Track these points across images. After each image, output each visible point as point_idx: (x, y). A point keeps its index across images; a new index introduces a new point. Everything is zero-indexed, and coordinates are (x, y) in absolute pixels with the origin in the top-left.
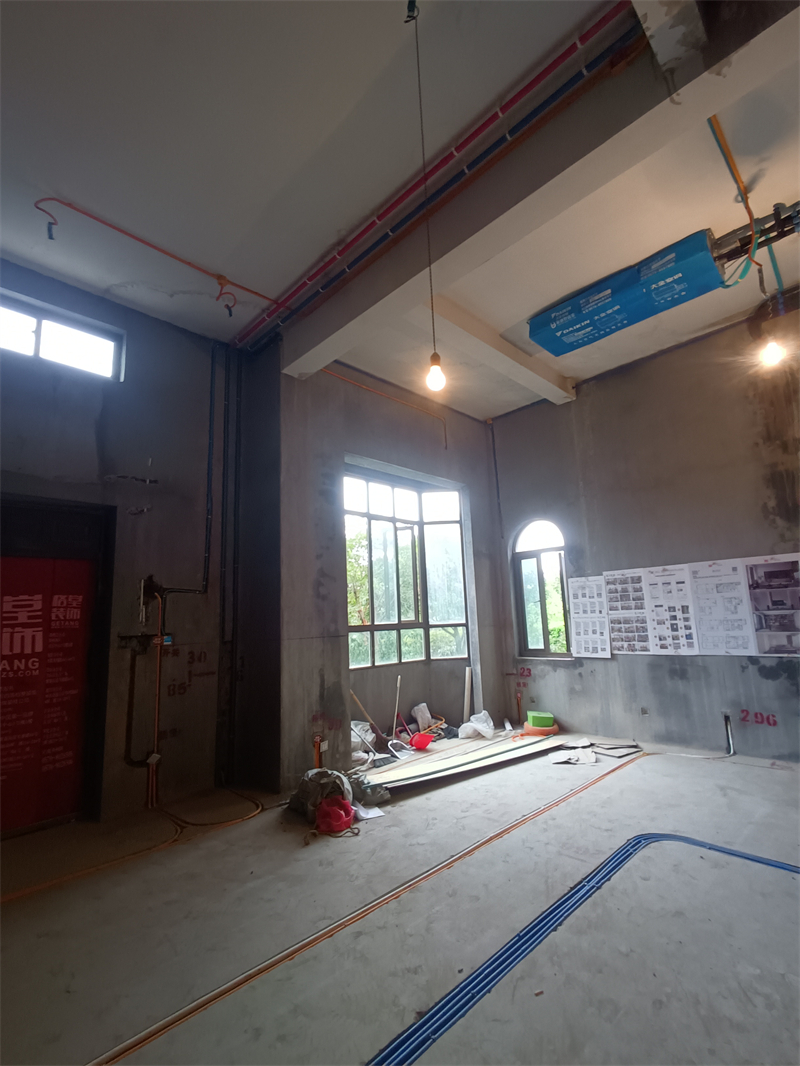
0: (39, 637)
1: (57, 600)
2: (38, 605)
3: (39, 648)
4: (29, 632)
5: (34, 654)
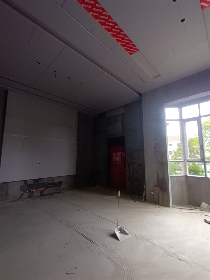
0: (121, 159)
1: (122, 153)
2: (120, 154)
3: (121, 161)
4: (120, 158)
5: (120, 162)
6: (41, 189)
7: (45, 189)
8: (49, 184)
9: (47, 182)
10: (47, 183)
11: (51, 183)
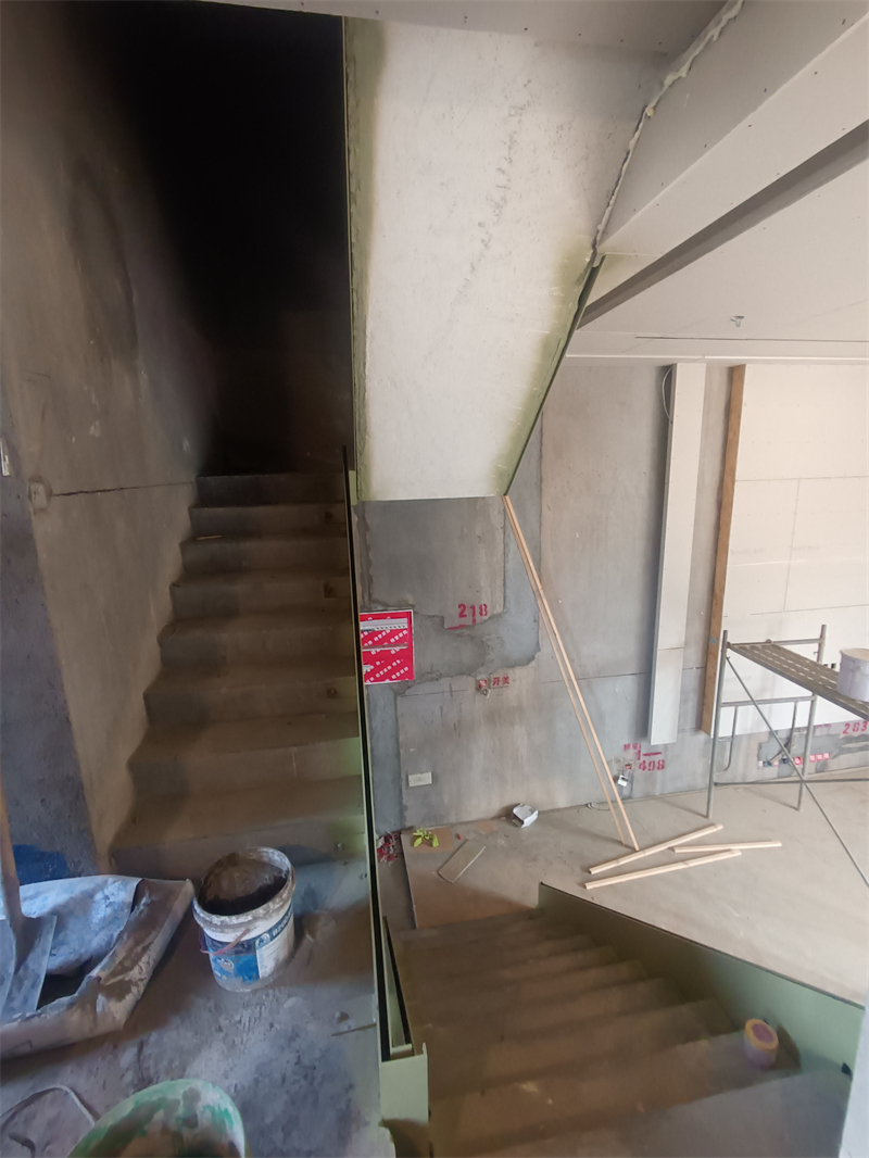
6: (820, 757)
7: (833, 757)
8: (849, 740)
10: (842, 736)
11: (856, 734)
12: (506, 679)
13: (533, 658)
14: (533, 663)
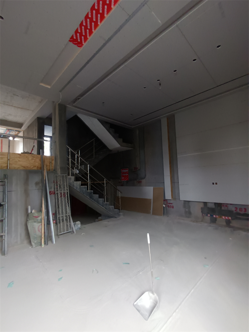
6: (227, 218)
7: (232, 219)
8: (239, 214)
9: (236, 210)
10: (235, 212)
12: (141, 182)
13: (145, 178)
14: (145, 179)
